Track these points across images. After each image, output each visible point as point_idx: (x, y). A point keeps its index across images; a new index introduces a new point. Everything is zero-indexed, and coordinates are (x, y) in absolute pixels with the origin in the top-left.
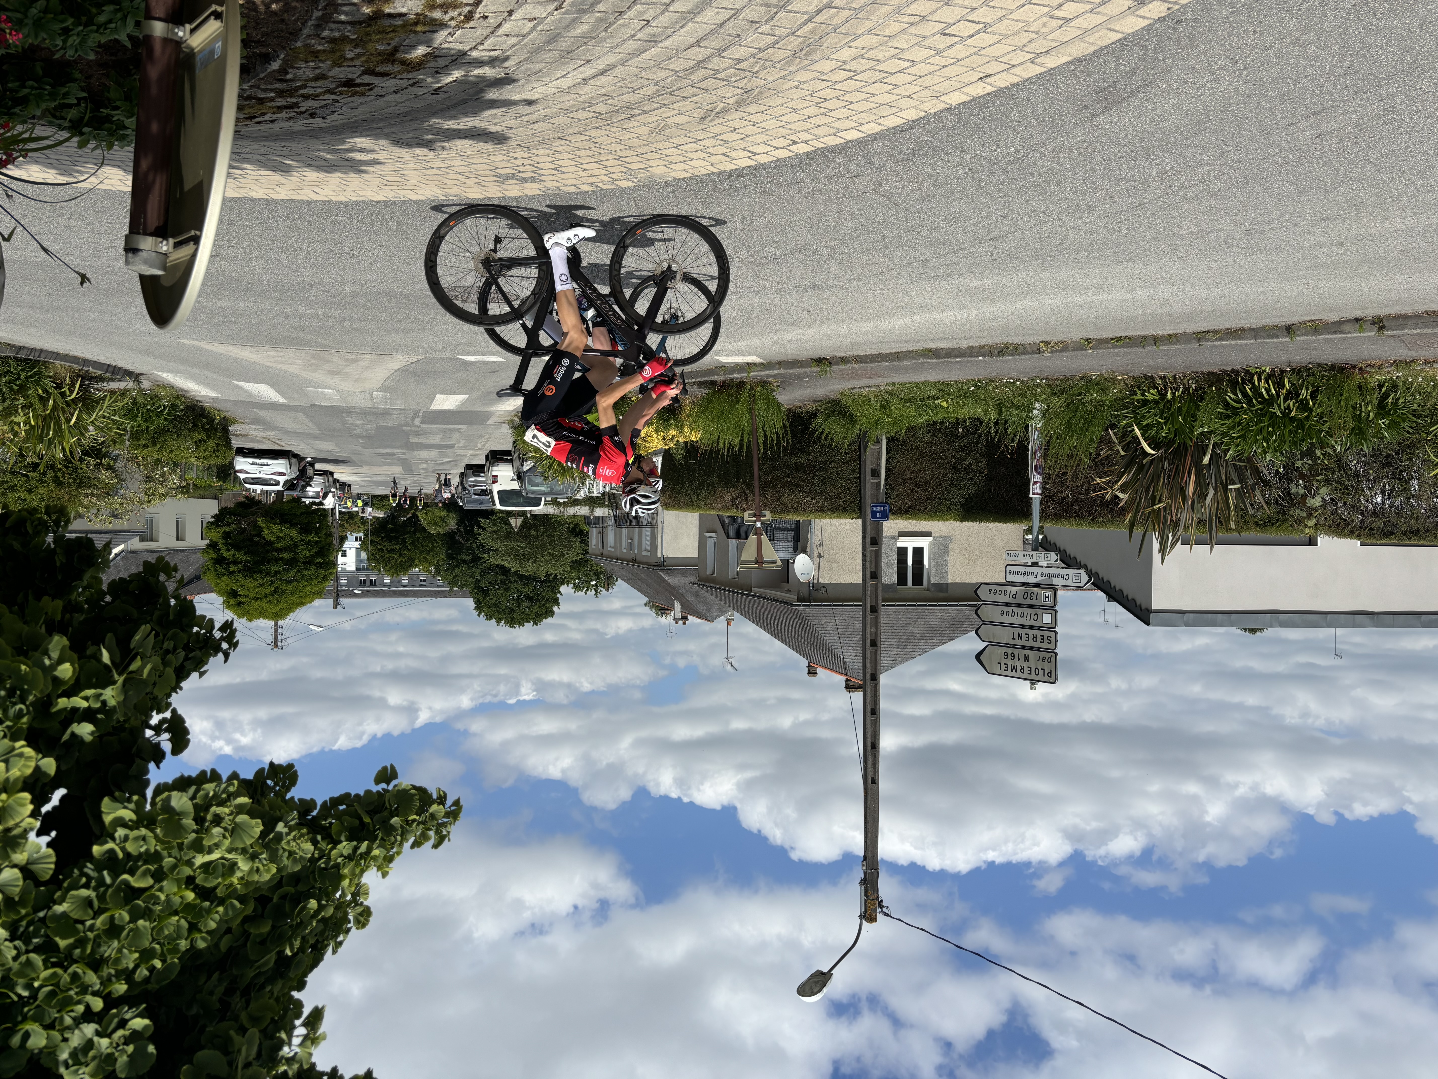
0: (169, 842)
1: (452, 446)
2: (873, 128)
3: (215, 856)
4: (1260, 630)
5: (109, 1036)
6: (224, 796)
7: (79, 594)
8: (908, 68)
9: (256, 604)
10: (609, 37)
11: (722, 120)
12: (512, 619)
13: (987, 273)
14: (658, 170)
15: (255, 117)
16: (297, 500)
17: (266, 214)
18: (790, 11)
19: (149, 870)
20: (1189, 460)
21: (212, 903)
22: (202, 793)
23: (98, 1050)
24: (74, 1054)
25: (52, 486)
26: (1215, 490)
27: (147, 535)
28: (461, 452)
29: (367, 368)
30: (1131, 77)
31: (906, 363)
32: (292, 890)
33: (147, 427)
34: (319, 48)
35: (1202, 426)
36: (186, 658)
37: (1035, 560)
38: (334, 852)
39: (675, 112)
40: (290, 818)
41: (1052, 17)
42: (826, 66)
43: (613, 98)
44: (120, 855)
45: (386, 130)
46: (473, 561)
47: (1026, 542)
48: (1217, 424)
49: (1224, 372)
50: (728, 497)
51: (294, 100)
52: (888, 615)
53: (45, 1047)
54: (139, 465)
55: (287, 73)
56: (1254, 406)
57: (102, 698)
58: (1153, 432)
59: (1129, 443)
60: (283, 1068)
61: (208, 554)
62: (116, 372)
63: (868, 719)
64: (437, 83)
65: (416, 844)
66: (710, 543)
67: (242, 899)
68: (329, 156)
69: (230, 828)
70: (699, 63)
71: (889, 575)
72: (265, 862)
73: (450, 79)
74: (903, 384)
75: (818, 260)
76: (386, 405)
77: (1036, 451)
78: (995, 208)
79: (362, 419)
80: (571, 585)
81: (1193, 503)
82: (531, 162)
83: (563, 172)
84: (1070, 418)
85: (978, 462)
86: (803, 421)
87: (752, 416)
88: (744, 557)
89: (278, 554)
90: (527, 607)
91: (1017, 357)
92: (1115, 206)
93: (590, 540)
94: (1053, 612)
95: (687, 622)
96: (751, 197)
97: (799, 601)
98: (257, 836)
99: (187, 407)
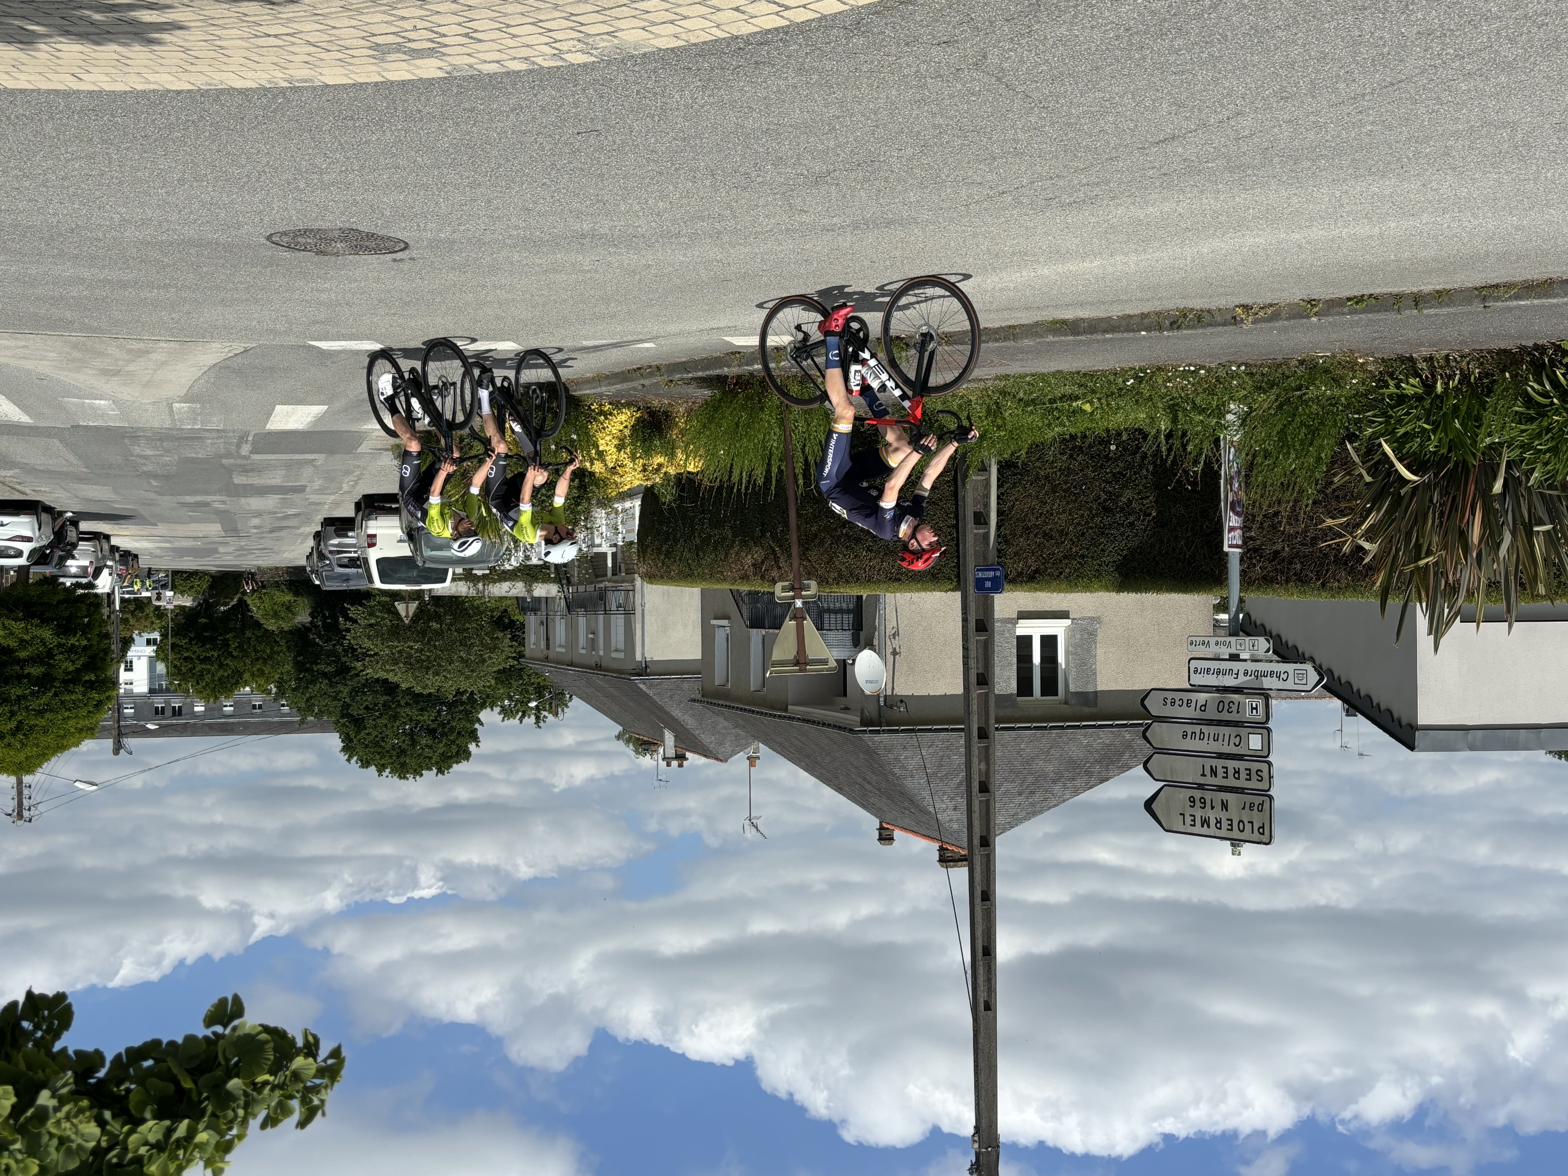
1: (301, 489)
12: (403, 765)
13: (1154, 196)
14: (633, 36)
16: (52, 581)
20: (1472, 488)
26: (1514, 534)
28: (314, 498)
29: (164, 363)
31: (1027, 343)
35: (1490, 435)
37: (1233, 651)
38: (133, 1138)
40: (60, 1083)
46: (337, 673)
47: (1217, 624)
48: (1515, 431)
49: (1523, 348)
50: (749, 561)
52: (1006, 744)
58: (1415, 445)
59: (1378, 462)
63: (978, 909)
65: (270, 1122)
66: (720, 637)
68: (97, 17)
71: (1005, 680)
72: (19, 1156)
74: (1022, 377)
75: (886, 179)
76: (195, 424)
77: (1232, 478)
78: (1166, 91)
79: (156, 448)
80: (497, 709)
81: (1479, 555)
82: (428, 25)
83: (480, 41)
84: (1285, 426)
85: (1142, 499)
86: (866, 438)
87: (785, 431)
88: (776, 655)
89: (22, 668)
90: (426, 746)
91: (1200, 331)
92: (1354, 86)
93: (526, 635)
94: (1265, 732)
95: (685, 762)
96: (780, 78)
97: (862, 725)
98: (6, 1112)
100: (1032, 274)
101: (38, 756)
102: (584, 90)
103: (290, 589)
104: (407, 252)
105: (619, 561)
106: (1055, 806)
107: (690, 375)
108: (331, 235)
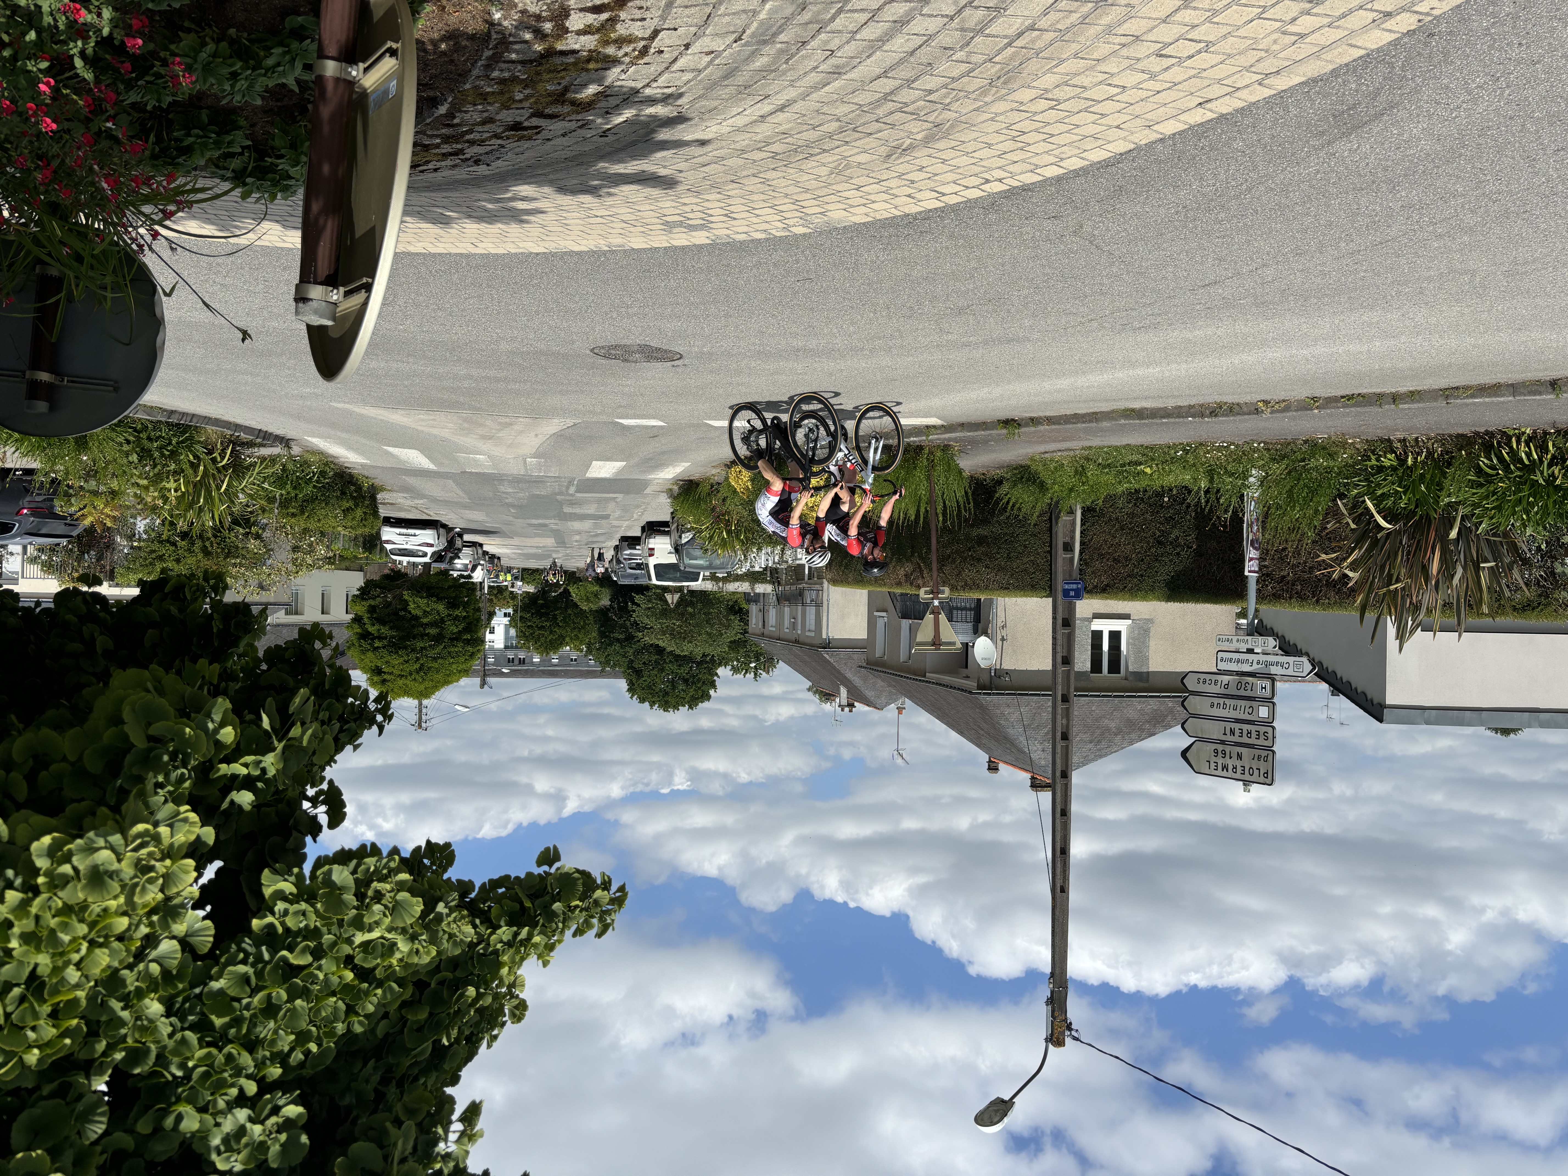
0: (330, 918)
1: (607, 517)
2: (1075, 163)
3: (375, 934)
4: (1515, 731)
5: (262, 1123)
6: (385, 871)
7: (234, 662)
8: (1118, 94)
9: (400, 682)
10: (790, 70)
11: (908, 158)
12: (667, 702)
13: (1200, 323)
14: (838, 215)
15: (419, 165)
16: (445, 573)
17: (423, 269)
18: (988, 36)
19: (308, 946)
20: (1432, 535)
21: (370, 985)
22: (363, 867)
23: (251, 1137)
24: (226, 1140)
25: (200, 556)
26: (1465, 568)
27: (293, 609)
28: (615, 523)
29: (522, 432)
30: (1374, 99)
31: (1105, 424)
32: (449, 975)
33: (296, 495)
34: (489, 90)
35: (1449, 496)
36: (341, 730)
37: (1250, 647)
38: (493, 937)
39: (856, 150)
40: (450, 899)
41: (1284, 33)
42: (1026, 95)
43: (791, 136)
44: (280, 930)
45: (551, 177)
46: (626, 639)
47: (1238, 627)
48: (1467, 493)
49: (1477, 433)
50: (902, 572)
51: (459, 146)
52: (1082, 706)
53: (198, 1131)
54: (287, 534)
55: (454, 117)
56: (1512, 473)
57: (262, 765)
58: (1389, 503)
59: (1361, 514)
60: (438, 1166)
61: (353, 628)
62: (266, 438)
63: (1058, 821)
64: (607, 124)
65: (579, 932)
66: (880, 624)
67: (400, 982)
68: (490, 206)
69: (390, 905)
70: (886, 95)
71: (1082, 661)
72: (425, 944)
73: (621, 119)
74: (1100, 448)
75: (1009, 311)
76: (540, 472)
77: (1252, 523)
78: (1211, 250)
79: (514, 487)
80: (729, 667)
81: (1437, 583)
82: (700, 208)
83: (735, 219)
84: (1292, 487)
85: (1186, 536)
86: (987, 489)
87: (930, 484)
88: (919, 638)
89: (424, 629)
90: (682, 690)
91: (1232, 418)
92: (1351, 245)
93: (749, 619)
94: (1271, 705)
95: (854, 709)
96: (937, 242)
97: (978, 689)
98: (418, 915)
99: (336, 474)
101: (433, 687)
102: (803, 251)
104: (681, 360)
108: (632, 349)
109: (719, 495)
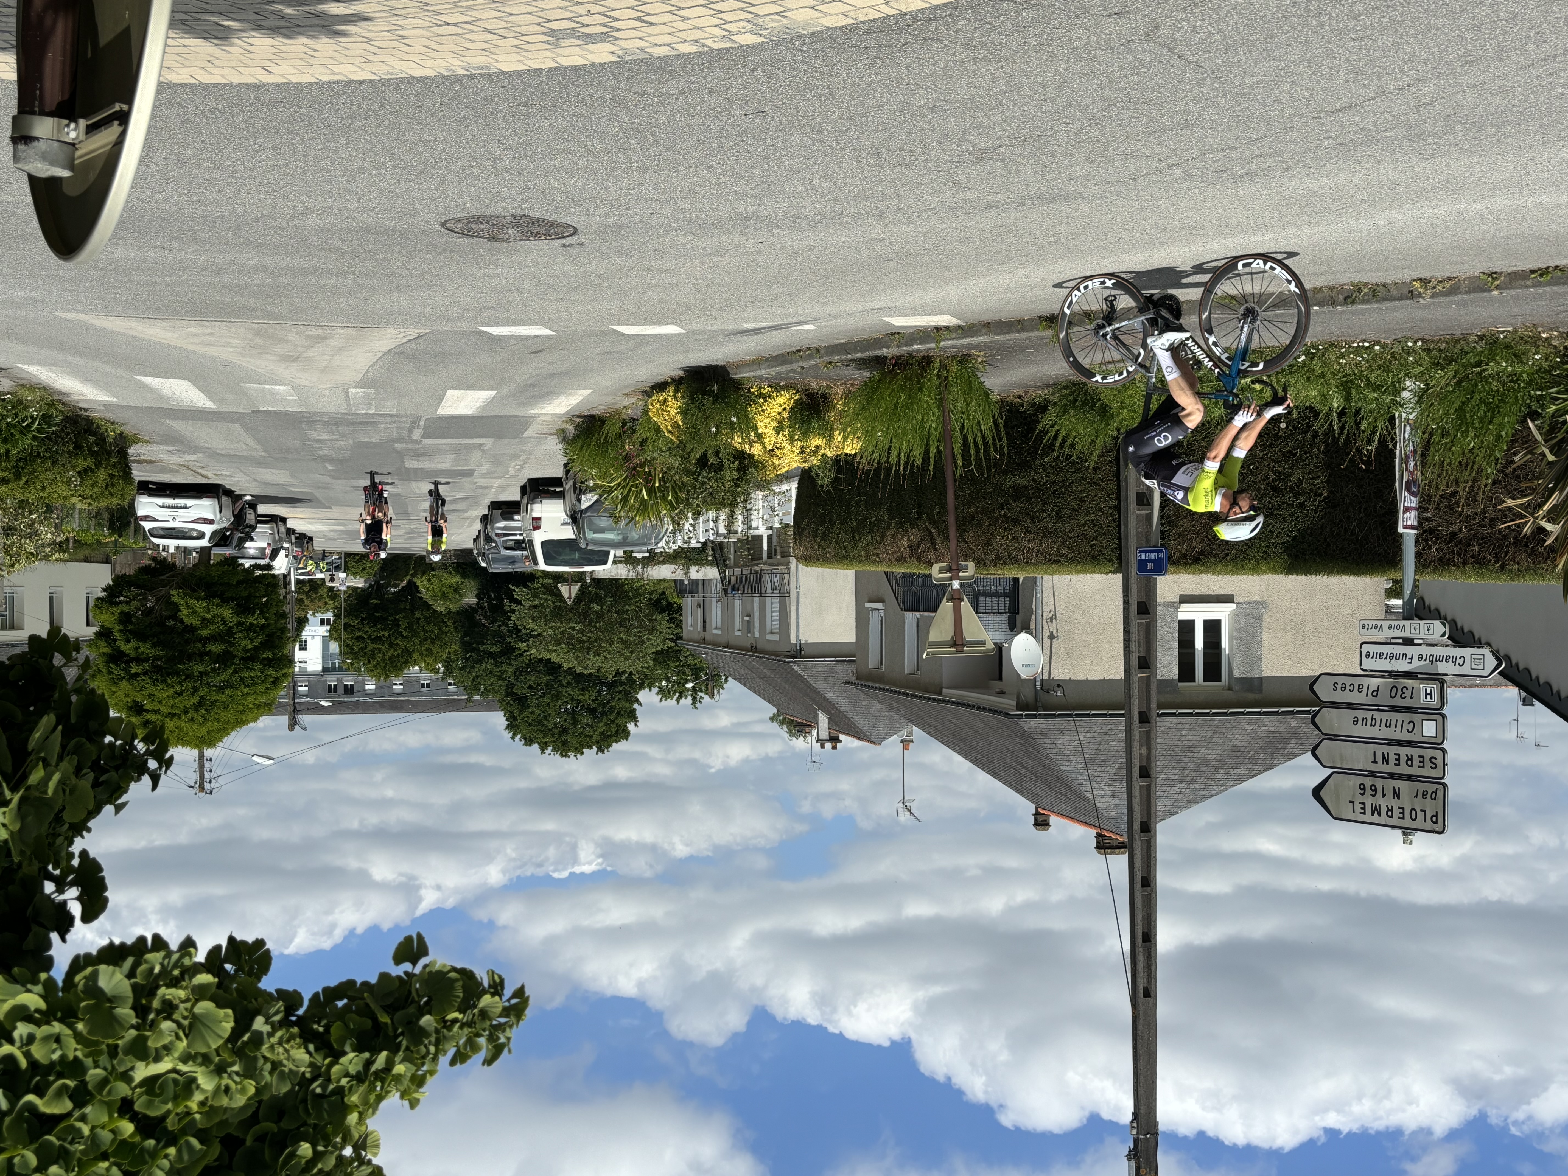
0: (97, 1043)
1: (470, 473)
3: (164, 1066)
6: (176, 972)
12: (565, 743)
13: (1329, 167)
14: (802, 15)
16: (232, 562)
19: (65, 1086)
21: (158, 1141)
22: (143, 967)
27: (7, 620)
28: (482, 482)
29: (340, 349)
32: (272, 1127)
33: (8, 451)
37: (1407, 635)
38: (336, 1069)
40: (271, 1012)
44: (23, 1063)
46: (502, 653)
47: (1390, 609)
50: (905, 542)
52: (1168, 729)
59: (1562, 441)
61: (97, 647)
63: (1138, 895)
65: (460, 1058)
66: (874, 620)
67: (202, 1135)
68: (289, 11)
69: (186, 1023)
71: (1167, 664)
72: (237, 1079)
75: (1053, 155)
76: (370, 408)
77: (1407, 457)
78: (1343, 58)
79: (331, 432)
80: (655, 690)
82: (602, 9)
83: (652, 24)
84: (1463, 403)
85: (1313, 478)
86: (1025, 418)
87: (944, 412)
88: (933, 637)
89: (204, 646)
90: (587, 725)
91: (1376, 306)
92: (1544, 47)
93: (683, 618)
94: (1440, 718)
95: (839, 745)
96: (947, 53)
97: (1018, 709)
98: (226, 1035)
99: (66, 419)
100: (1201, 249)
101: (219, 730)
102: (752, 71)
103: (457, 572)
104: (576, 237)
105: (774, 544)
106: (1217, 794)
107: (849, 357)
108: (503, 221)
109: (636, 436)
